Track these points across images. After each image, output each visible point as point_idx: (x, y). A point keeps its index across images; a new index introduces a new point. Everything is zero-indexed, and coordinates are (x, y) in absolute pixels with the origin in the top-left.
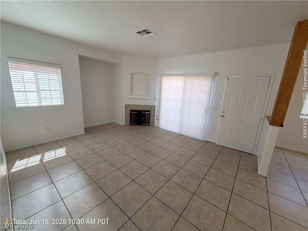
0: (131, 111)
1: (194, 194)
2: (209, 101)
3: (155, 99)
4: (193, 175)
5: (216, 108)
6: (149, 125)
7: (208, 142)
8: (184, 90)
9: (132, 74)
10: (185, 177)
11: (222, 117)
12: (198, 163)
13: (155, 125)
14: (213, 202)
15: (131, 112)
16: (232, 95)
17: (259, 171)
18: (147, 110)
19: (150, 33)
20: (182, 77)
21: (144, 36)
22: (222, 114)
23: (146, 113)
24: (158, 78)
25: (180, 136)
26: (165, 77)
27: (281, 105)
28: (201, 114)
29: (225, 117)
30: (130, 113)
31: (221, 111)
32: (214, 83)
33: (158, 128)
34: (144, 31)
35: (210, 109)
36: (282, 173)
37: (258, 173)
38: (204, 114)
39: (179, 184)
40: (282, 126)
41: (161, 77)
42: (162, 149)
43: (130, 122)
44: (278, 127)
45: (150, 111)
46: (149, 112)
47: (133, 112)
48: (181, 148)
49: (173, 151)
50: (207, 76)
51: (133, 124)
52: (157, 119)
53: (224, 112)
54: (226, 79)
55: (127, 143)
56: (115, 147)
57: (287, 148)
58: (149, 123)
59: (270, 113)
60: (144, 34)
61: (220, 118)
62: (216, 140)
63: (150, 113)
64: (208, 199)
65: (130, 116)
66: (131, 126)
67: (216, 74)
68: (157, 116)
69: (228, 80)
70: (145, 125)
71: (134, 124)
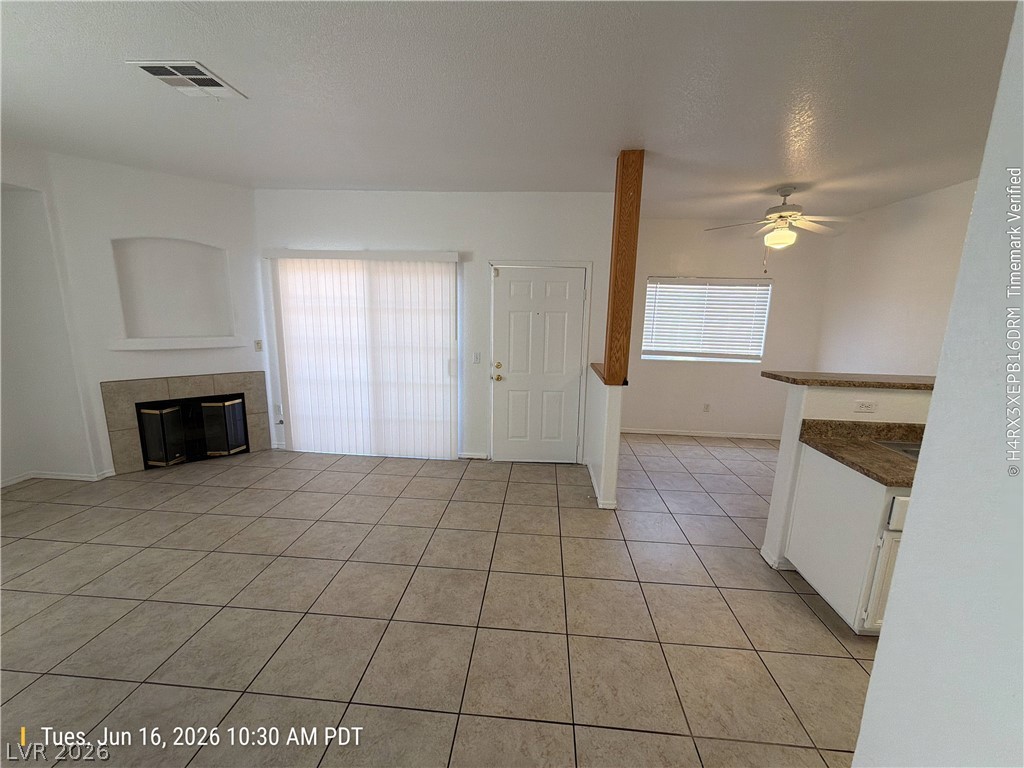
0: (139, 406)
1: (477, 627)
2: (456, 338)
3: (258, 345)
4: (460, 572)
5: (478, 358)
6: (247, 451)
7: (472, 459)
8: (373, 308)
9: (118, 245)
10: (438, 590)
11: (498, 379)
12: (463, 533)
13: (274, 445)
14: (530, 626)
15: (143, 411)
16: (512, 316)
17: (600, 501)
18: (228, 393)
19: (212, 83)
20: (358, 262)
21: (180, 89)
22: (494, 372)
23: (227, 404)
24: (259, 265)
25: (379, 463)
26: (289, 260)
27: (618, 337)
28: (439, 381)
29: (505, 379)
30: (140, 416)
31: (491, 365)
32: (462, 286)
33: (290, 454)
34: (184, 70)
35: (462, 363)
36: (639, 490)
37: (600, 506)
38: (447, 380)
39: (425, 619)
40: (625, 383)
41: (274, 260)
42: (330, 526)
43: (146, 458)
44: (620, 387)
45: (241, 396)
46: (240, 401)
47: (157, 412)
48: (400, 501)
49: (373, 520)
50: (440, 262)
51: (164, 464)
52: (281, 422)
53: (499, 366)
54: (493, 274)
55: (155, 553)
56: (90, 590)
57: (668, 431)
58: (247, 443)
59: (600, 356)
60: (182, 84)
61: (492, 384)
62: (493, 449)
63: (243, 403)
64: (517, 621)
65: (138, 430)
66: (155, 473)
67: (464, 258)
68: (277, 408)
69: (497, 275)
70: (230, 455)
71: (171, 463)
